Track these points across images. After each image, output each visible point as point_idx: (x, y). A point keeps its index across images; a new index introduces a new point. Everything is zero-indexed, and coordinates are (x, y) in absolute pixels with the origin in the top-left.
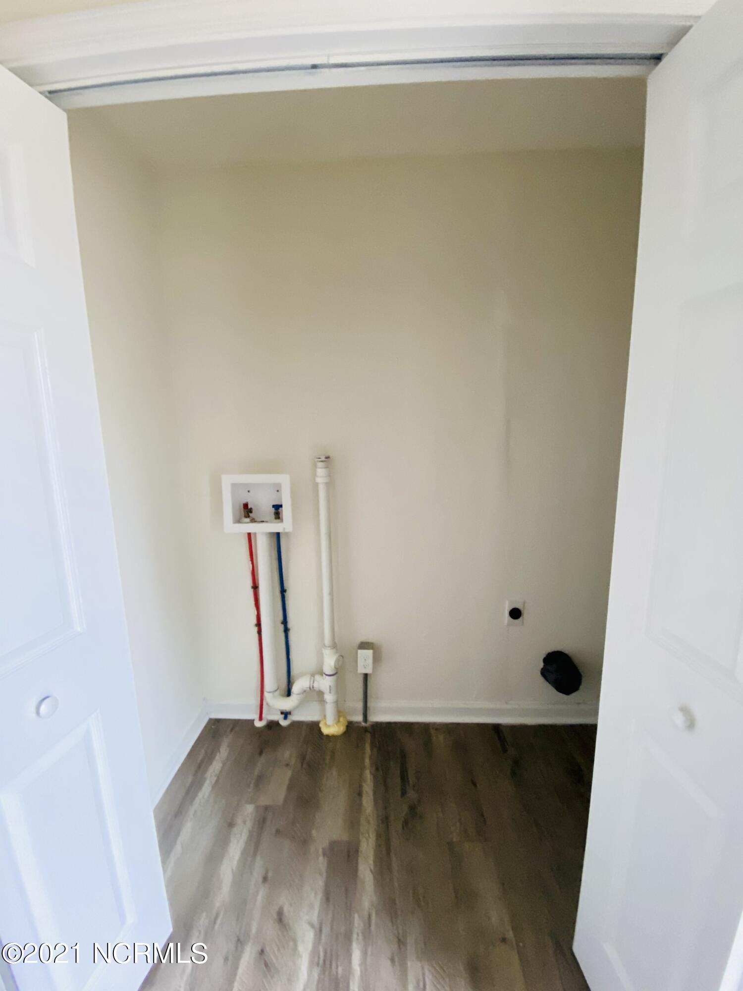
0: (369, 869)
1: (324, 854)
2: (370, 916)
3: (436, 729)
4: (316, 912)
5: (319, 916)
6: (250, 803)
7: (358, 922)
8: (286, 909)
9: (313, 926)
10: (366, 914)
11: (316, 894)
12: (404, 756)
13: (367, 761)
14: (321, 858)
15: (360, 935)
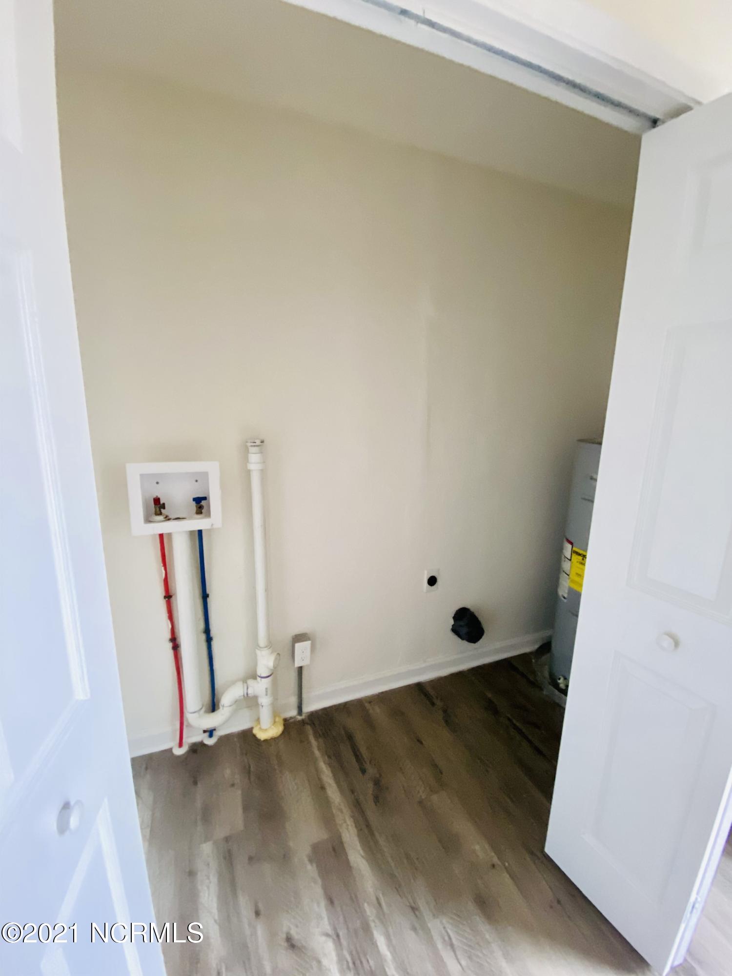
0: (360, 857)
1: (311, 861)
2: (378, 899)
3: (370, 702)
4: (326, 920)
5: (330, 924)
6: (205, 842)
7: (370, 911)
8: (293, 932)
9: (327, 935)
10: (374, 899)
11: (318, 903)
12: (350, 737)
13: (317, 753)
14: (309, 867)
15: (377, 921)
